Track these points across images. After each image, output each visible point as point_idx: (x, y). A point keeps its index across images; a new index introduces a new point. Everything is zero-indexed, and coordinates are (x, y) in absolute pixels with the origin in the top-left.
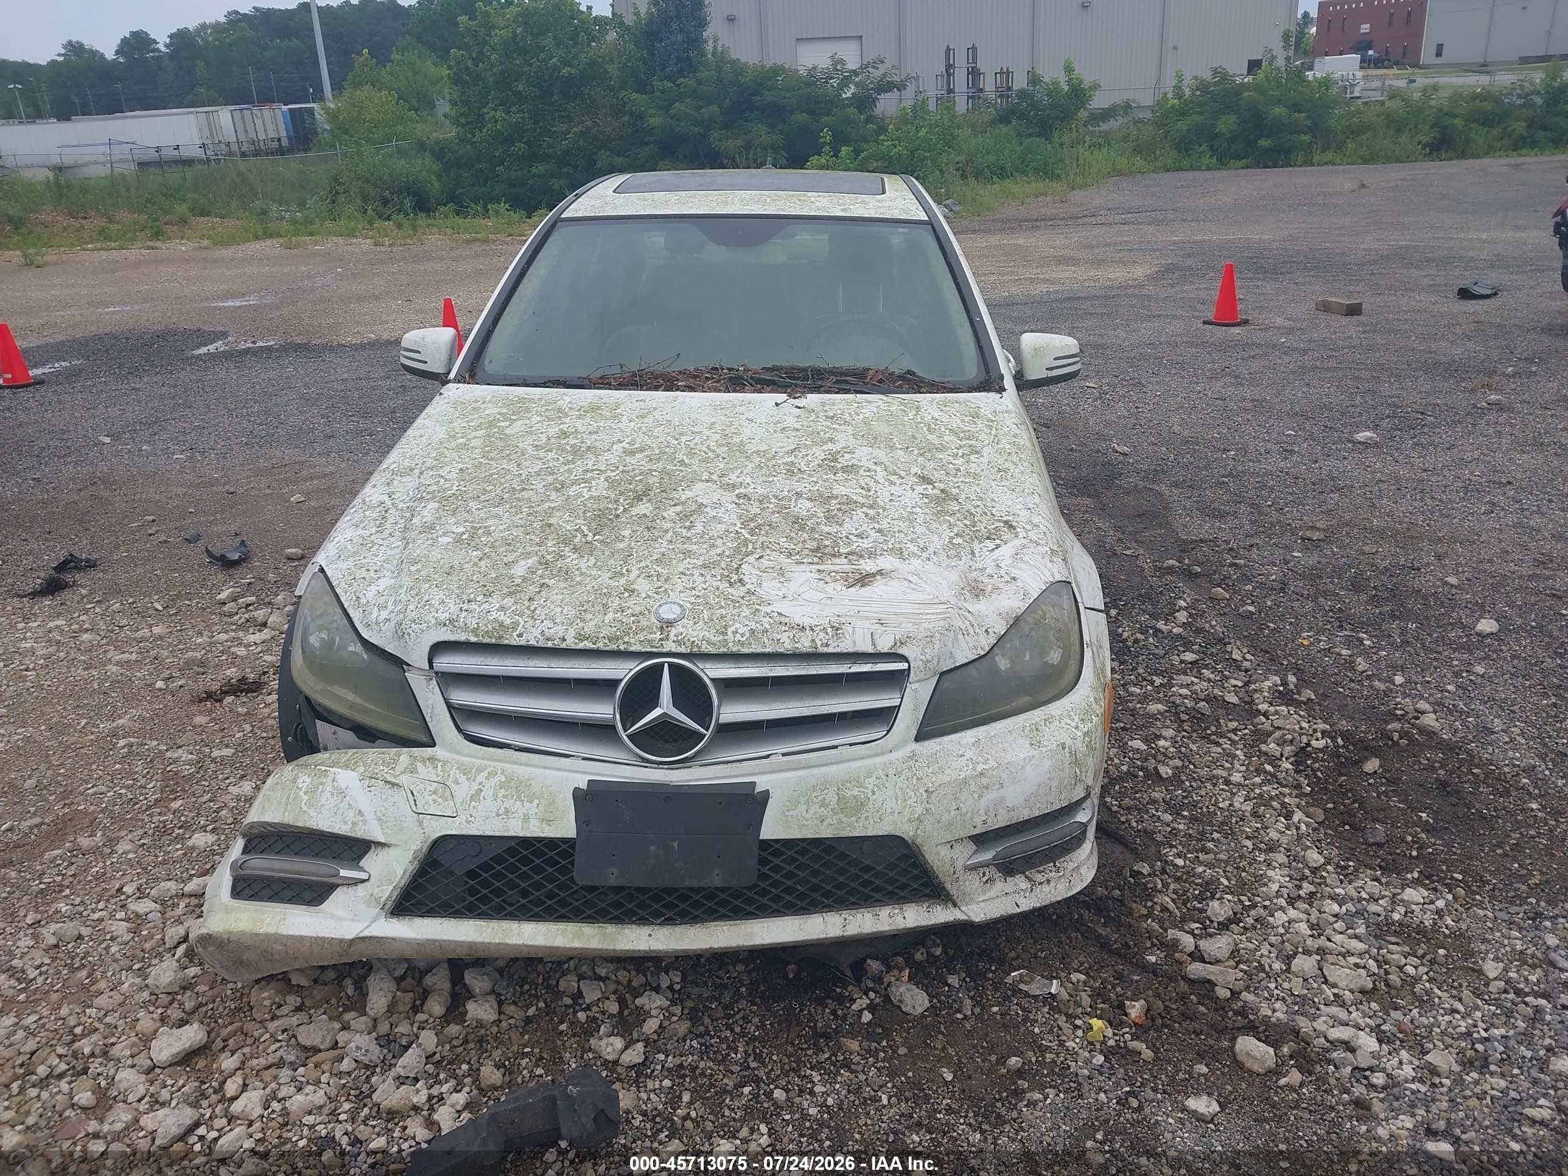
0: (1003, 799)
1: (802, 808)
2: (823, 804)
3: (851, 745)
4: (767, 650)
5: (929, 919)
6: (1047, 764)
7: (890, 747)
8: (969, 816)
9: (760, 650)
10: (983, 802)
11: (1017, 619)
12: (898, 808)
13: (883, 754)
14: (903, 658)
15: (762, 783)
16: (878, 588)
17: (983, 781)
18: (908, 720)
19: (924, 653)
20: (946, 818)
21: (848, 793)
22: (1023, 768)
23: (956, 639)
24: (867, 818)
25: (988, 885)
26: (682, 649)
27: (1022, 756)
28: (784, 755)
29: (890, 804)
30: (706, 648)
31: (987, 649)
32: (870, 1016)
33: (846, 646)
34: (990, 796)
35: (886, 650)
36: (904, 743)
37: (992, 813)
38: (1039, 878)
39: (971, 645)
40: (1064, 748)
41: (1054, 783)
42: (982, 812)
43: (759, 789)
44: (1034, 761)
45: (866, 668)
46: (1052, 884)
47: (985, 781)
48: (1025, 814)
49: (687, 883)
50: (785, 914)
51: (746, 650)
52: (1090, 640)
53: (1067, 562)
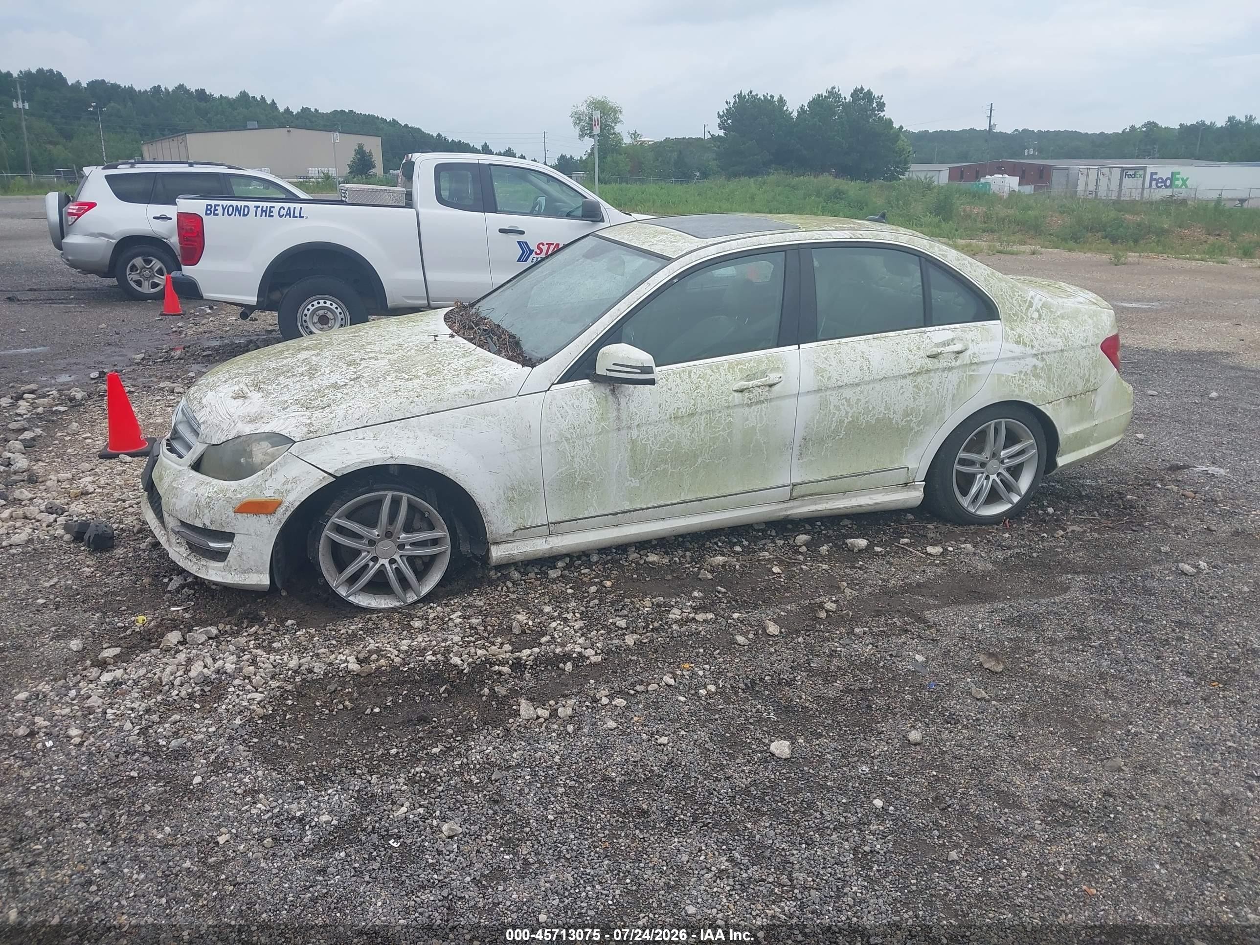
0: (176, 504)
1: (157, 470)
2: (159, 472)
3: (179, 456)
4: (190, 406)
5: (165, 544)
6: (189, 498)
7: (183, 463)
10: (172, 501)
11: (239, 437)
12: (165, 488)
13: (178, 464)
17: (175, 492)
18: (192, 456)
19: (203, 430)
20: (166, 499)
21: (162, 472)
22: (184, 494)
23: (217, 432)
24: (161, 485)
25: (178, 545)
27: (187, 489)
28: (170, 449)
29: (165, 485)
31: (221, 442)
32: (167, 581)
34: (174, 499)
36: (185, 465)
37: (173, 507)
39: (219, 437)
40: (196, 496)
41: (188, 510)
42: (171, 505)
43: (159, 457)
44: (187, 494)
48: (179, 516)
50: (152, 509)
52: (274, 471)
53: (313, 434)
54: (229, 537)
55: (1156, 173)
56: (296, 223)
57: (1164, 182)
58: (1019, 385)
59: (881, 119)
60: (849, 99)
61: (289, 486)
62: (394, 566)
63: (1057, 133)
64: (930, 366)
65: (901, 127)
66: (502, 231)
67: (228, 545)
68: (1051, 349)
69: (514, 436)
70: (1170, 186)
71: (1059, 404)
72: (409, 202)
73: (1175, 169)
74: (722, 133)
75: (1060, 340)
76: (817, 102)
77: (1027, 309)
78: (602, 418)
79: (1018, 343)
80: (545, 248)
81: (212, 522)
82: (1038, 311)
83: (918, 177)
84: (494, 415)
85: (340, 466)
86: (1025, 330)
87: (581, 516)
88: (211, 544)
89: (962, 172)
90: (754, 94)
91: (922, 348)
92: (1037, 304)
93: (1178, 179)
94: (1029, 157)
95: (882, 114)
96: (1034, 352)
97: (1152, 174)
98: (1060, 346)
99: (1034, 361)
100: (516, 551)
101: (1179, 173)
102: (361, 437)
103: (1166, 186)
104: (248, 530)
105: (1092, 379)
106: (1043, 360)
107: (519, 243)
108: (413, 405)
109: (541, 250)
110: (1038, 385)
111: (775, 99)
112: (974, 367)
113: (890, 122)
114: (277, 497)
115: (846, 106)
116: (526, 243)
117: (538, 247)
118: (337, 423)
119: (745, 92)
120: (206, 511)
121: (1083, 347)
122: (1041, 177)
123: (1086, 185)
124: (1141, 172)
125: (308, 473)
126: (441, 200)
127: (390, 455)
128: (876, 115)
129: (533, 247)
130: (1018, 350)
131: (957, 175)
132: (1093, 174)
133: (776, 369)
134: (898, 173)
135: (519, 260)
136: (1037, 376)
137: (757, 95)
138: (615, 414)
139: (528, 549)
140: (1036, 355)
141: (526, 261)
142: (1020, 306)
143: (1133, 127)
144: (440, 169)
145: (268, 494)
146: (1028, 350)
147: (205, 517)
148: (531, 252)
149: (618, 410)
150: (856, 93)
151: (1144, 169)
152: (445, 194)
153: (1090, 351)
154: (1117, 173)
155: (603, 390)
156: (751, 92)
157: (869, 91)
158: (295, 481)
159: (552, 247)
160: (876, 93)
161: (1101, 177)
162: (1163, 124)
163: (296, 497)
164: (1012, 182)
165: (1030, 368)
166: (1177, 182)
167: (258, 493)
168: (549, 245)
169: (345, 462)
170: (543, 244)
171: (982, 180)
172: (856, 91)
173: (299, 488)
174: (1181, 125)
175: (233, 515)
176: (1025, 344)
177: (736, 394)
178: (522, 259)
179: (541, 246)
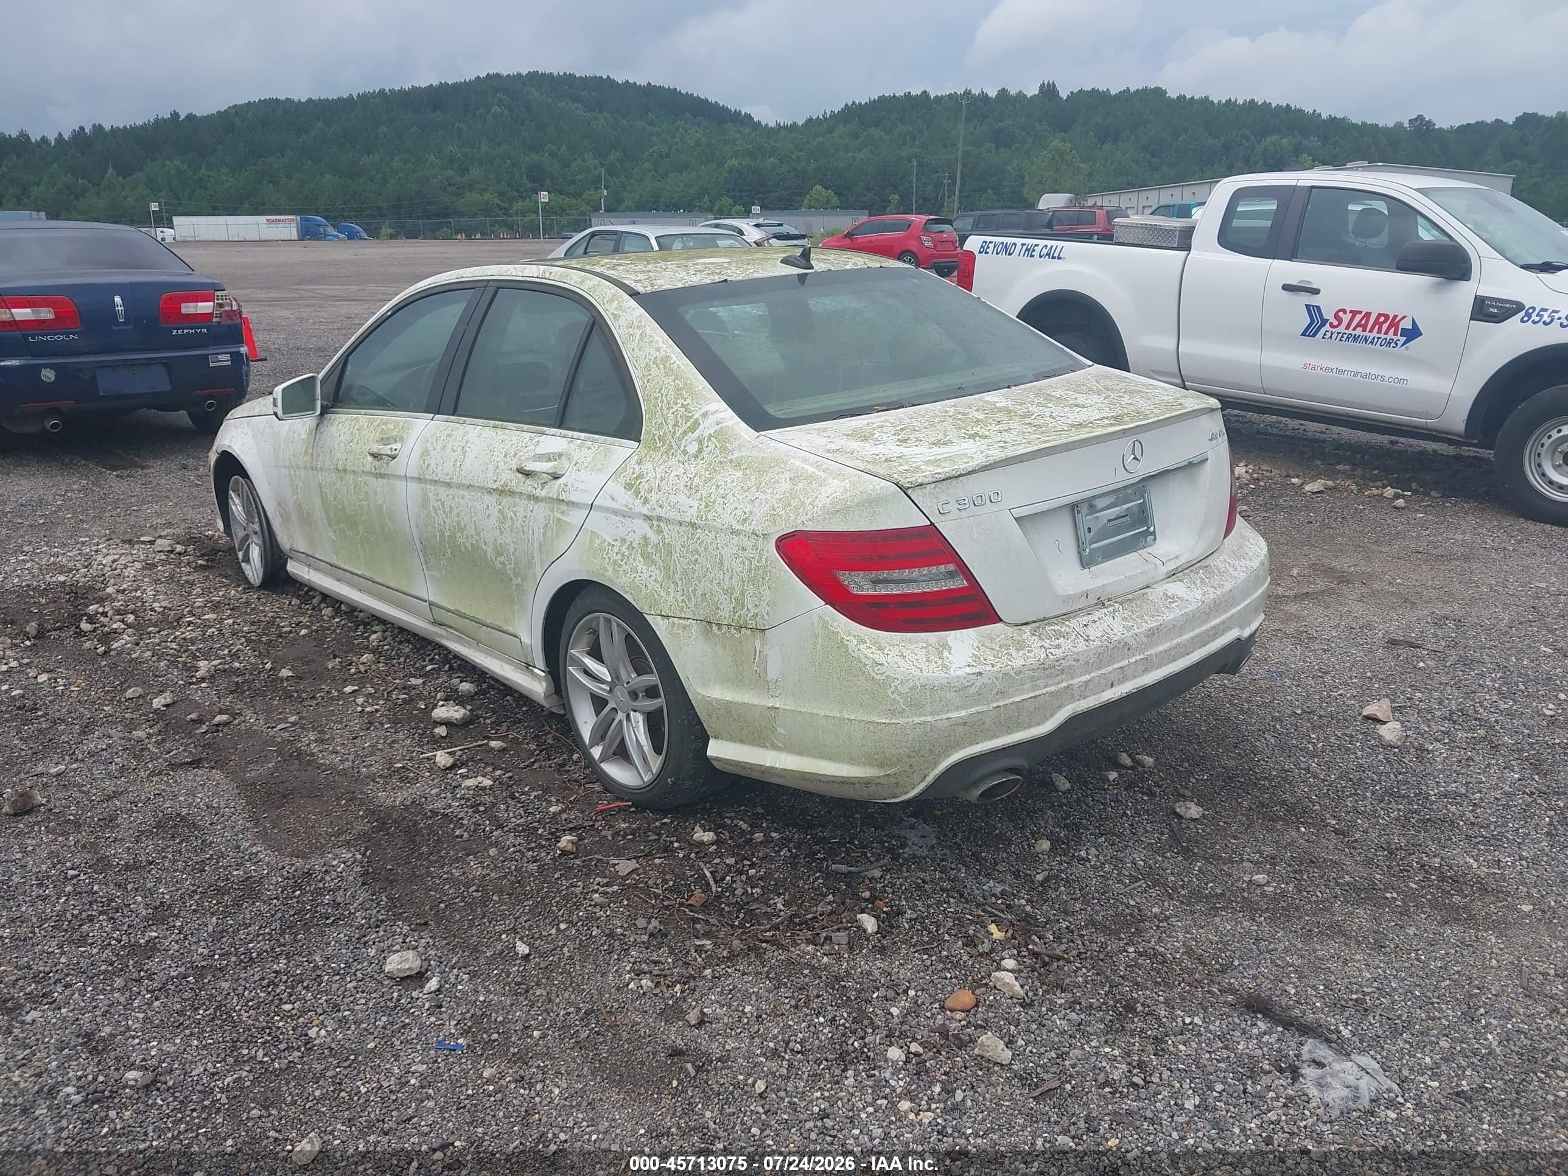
56: (1055, 266)
58: (615, 561)
64: (513, 486)
66: (1287, 288)
68: (674, 515)
71: (684, 628)
72: (1186, 241)
75: (695, 504)
77: (685, 433)
79: (629, 486)
80: (1346, 318)
82: (701, 442)
86: (652, 470)
91: (518, 455)
92: (707, 427)
96: (645, 511)
98: (691, 515)
99: (644, 528)
105: (749, 603)
106: (659, 531)
107: (1308, 307)
109: (1340, 321)
110: (645, 576)
112: (564, 507)
116: (1318, 308)
117: (1336, 316)
121: (734, 532)
126: (1223, 239)
129: (1328, 315)
130: (624, 499)
135: (1303, 334)
136: (648, 558)
140: (648, 518)
141: (1314, 336)
142: (676, 425)
146: (639, 507)
148: (1324, 322)
153: (748, 544)
159: (1358, 317)
165: (636, 539)
168: (1354, 313)
170: (1344, 311)
176: (637, 493)
177: (369, 458)
178: (1309, 332)
179: (1341, 314)
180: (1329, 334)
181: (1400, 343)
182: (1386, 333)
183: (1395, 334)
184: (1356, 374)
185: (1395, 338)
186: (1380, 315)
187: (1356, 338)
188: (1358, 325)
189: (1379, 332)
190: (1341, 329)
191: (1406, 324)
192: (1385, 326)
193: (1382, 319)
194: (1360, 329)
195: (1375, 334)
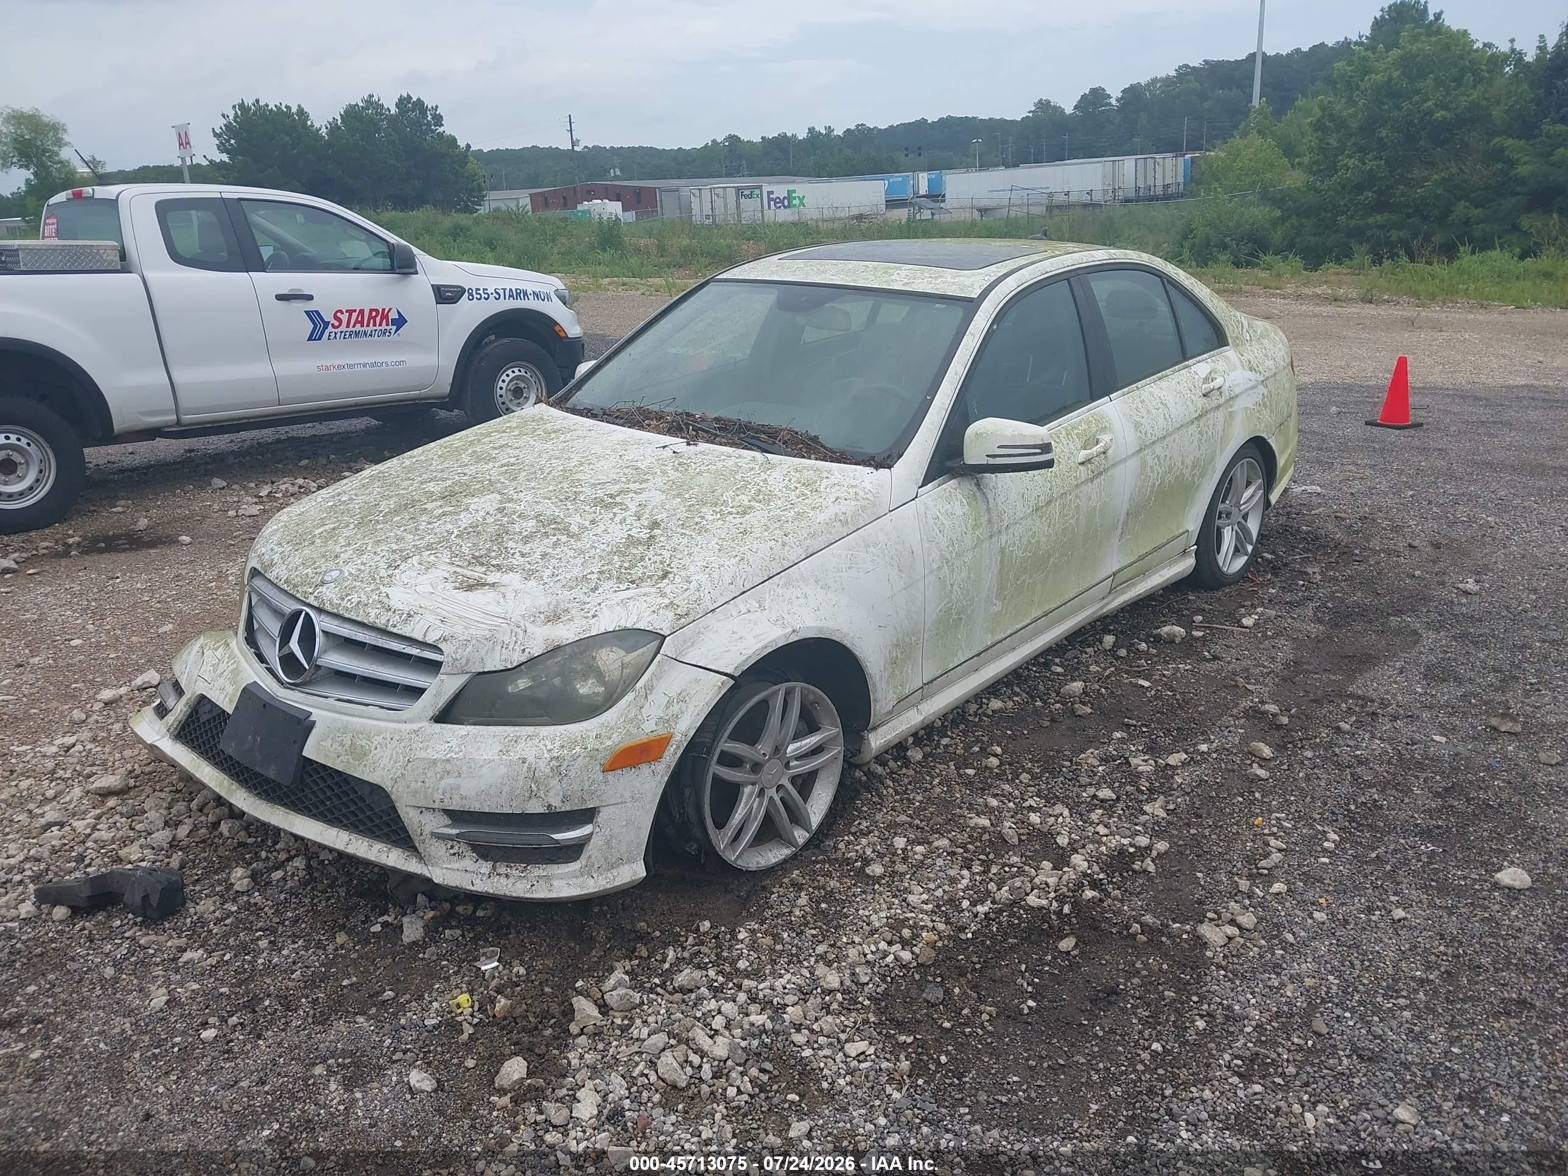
0: (458, 787)
1: (330, 742)
2: (342, 745)
3: (382, 707)
4: (358, 619)
5: (403, 865)
6: (503, 770)
7: (405, 718)
8: (430, 790)
9: (354, 618)
10: (443, 784)
11: (558, 648)
12: (389, 767)
13: (398, 722)
14: (440, 651)
15: (317, 715)
16: (477, 597)
17: (447, 767)
18: (430, 703)
19: (456, 652)
20: (413, 785)
21: (359, 742)
22: (481, 766)
23: (493, 649)
24: (365, 766)
25: (456, 858)
26: (315, 604)
27: (485, 757)
28: (339, 700)
29: (385, 761)
30: (328, 607)
31: (515, 664)
32: (379, 929)
33: (406, 631)
34: (450, 781)
35: (430, 642)
36: (419, 719)
37: (448, 795)
38: (502, 869)
39: (503, 657)
40: (524, 762)
41: (506, 789)
42: (440, 791)
43: (312, 718)
44: (493, 764)
45: (414, 651)
46: (512, 880)
47: (448, 767)
48: (476, 806)
49: (257, 769)
50: (303, 814)
51: (346, 615)
52: (649, 688)
53: (684, 619)
54: (587, 815)
55: (772, 192)
57: (782, 202)
58: (1258, 417)
59: (441, 135)
60: (394, 110)
61: (676, 708)
62: (781, 794)
63: (633, 150)
65: (468, 146)
66: (280, 297)
67: (587, 830)
68: (1270, 373)
69: (900, 570)
70: (789, 206)
71: (1277, 435)
72: (123, 263)
73: (791, 187)
74: (225, 157)
75: (1272, 362)
76: (352, 114)
77: (1242, 331)
78: (976, 526)
79: (1251, 370)
80: (344, 317)
81: (565, 799)
83: (508, 207)
84: (875, 545)
85: (739, 660)
87: (951, 666)
88: (557, 836)
89: (546, 199)
90: (262, 103)
91: (1196, 385)
93: (795, 198)
94: (616, 178)
95: (441, 130)
96: (1262, 378)
97: (770, 193)
99: (1262, 389)
100: (893, 734)
101: (794, 191)
102: (744, 610)
103: (785, 207)
104: (622, 796)
106: (1267, 386)
107: (307, 313)
108: (787, 548)
109: (340, 321)
110: (1266, 417)
111: (294, 110)
113: (453, 140)
114: (661, 731)
115: (392, 119)
116: (317, 312)
117: (336, 317)
118: (708, 596)
119: (249, 101)
120: (554, 782)
121: (1284, 368)
122: (639, 202)
123: (701, 208)
124: (757, 192)
125: (697, 681)
126: (178, 258)
127: (791, 629)
128: (433, 131)
129: (328, 317)
131: (541, 202)
132: (706, 195)
133: (1104, 430)
134: (474, 203)
135: (310, 339)
136: (1265, 405)
137: (267, 105)
138: (986, 517)
139: (904, 728)
140: (1262, 382)
141: (320, 339)
142: (1237, 327)
143: (714, 141)
144: (164, 209)
145: (649, 728)
146: (1258, 377)
147: (552, 793)
148: (326, 324)
149: (988, 510)
150: (403, 102)
151: (760, 187)
152: (181, 248)
153: (1288, 371)
154: (731, 193)
155: (968, 485)
156: (257, 101)
157: (419, 99)
158: (682, 698)
159: (355, 315)
160: (429, 103)
161: (715, 198)
162: (745, 138)
163: (686, 725)
164: (614, 208)
165: (1261, 397)
166: (794, 202)
167: (634, 731)
168: (350, 312)
169: (743, 652)
170: (341, 312)
171: (579, 207)
172: (401, 99)
173: (691, 709)
174: (763, 138)
175: (600, 776)
177: (1081, 467)
178: (315, 336)
179: (339, 314)
180: (333, 335)
181: (393, 332)
182: (380, 325)
183: (387, 325)
184: (365, 365)
185: (388, 328)
186: (371, 311)
187: (357, 334)
188: (356, 322)
189: (375, 325)
190: (343, 328)
191: (393, 315)
192: (378, 319)
193: (374, 314)
194: (358, 325)
195: (371, 327)
